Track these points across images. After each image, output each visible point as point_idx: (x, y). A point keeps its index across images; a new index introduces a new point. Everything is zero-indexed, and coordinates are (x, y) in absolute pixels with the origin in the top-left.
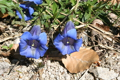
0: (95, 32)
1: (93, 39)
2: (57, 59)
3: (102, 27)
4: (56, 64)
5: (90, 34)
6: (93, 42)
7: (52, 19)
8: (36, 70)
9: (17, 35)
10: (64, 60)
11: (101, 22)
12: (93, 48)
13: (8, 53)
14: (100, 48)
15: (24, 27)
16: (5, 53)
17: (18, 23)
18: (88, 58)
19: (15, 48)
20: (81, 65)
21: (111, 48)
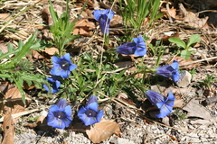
0: (119, 105)
1: (117, 112)
2: (82, 130)
3: (126, 100)
4: (81, 135)
5: (114, 107)
6: (117, 114)
7: (78, 92)
9: (43, 107)
10: (87, 132)
11: (125, 96)
12: (116, 121)
13: (35, 125)
14: (122, 120)
15: (50, 99)
17: (45, 95)
18: (110, 130)
19: (42, 119)
20: (103, 136)
21: (133, 120)
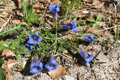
0: (64, 57)
1: (63, 61)
2: (46, 72)
3: (67, 54)
5: (61, 58)
8: (35, 78)
12: (63, 66)
13: (21, 70)
14: (66, 66)
16: (19, 70)
20: (57, 75)
21: (72, 65)
